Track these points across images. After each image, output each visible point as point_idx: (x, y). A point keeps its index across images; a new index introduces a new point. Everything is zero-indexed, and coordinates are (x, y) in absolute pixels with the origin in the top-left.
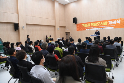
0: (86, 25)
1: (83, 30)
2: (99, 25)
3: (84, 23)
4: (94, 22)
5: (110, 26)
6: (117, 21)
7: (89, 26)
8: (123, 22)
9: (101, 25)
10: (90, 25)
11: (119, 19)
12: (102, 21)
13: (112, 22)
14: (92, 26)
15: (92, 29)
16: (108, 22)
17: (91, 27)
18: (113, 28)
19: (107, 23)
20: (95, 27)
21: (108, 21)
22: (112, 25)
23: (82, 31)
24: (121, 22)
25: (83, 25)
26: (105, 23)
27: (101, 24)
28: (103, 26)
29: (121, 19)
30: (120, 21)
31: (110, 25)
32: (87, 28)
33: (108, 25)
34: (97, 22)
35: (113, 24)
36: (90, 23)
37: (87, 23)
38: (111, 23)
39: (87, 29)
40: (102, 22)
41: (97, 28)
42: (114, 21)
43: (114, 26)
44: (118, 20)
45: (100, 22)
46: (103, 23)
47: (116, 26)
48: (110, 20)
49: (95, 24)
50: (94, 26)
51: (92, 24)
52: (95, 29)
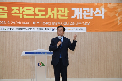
2: (40, 17)
4: (23, 5)
5: (77, 22)
6: (94, 10)
7: (5, 16)
8: (112, 14)
9: (50, 19)
10: (9, 13)
11: (102, 5)
12: (53, 6)
13: (83, 11)
14: (17, 18)
15: (15, 29)
16: (69, 9)
18: (84, 29)
19: (67, 11)
20: (29, 23)
22: (83, 20)
24: (105, 14)
26: (60, 13)
27: (50, 13)
28: (54, 20)
29: (106, 6)
30: (103, 9)
31: (76, 19)
33: (70, 19)
34: (35, 5)
35: (85, 17)
36: (9, 5)
38: (78, 13)
40: (52, 9)
41: (36, 25)
42: (88, 9)
43: (88, 23)
44: (99, 6)
45: (47, 6)
46: (55, 11)
47: (94, 25)
50: (23, 19)
51: (15, 9)
52: (26, 30)
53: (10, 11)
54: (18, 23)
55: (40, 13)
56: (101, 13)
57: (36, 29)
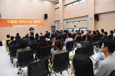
0: (12, 22)
1: (10, 26)
2: (26, 23)
3: (10, 20)
4: (21, 20)
5: (35, 24)
7: (17, 23)
8: (42, 22)
14: (20, 23)
15: (20, 26)
17: (18, 24)
20: (23, 24)
21: (33, 20)
23: (8, 27)
25: (9, 21)
27: (28, 22)
28: (29, 23)
29: (41, 20)
31: (34, 23)
32: (14, 24)
33: (33, 23)
34: (24, 20)
36: (18, 20)
37: (14, 20)
38: (35, 22)
39: (14, 26)
42: (37, 21)
44: (39, 20)
45: (27, 20)
46: (29, 21)
47: (38, 24)
48: (34, 20)
49: (22, 21)
50: (21, 23)
51: (19, 21)
52: (22, 26)
53: (18, 21)
54: (20, 24)
55: (26, 22)
56: (40, 22)
57: (25, 26)
